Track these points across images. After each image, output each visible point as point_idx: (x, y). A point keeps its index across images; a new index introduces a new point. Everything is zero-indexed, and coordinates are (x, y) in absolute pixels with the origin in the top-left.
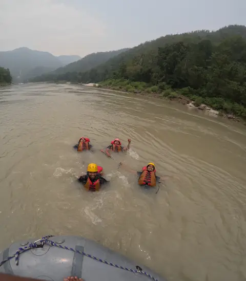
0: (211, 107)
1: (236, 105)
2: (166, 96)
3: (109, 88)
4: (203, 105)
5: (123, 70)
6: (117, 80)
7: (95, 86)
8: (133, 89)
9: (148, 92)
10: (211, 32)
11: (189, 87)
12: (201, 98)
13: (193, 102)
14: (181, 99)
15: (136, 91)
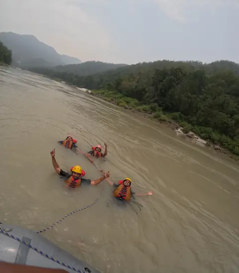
0: (199, 136)
1: (224, 136)
2: (156, 118)
3: (101, 98)
4: (191, 133)
5: (118, 83)
6: (110, 92)
7: (87, 92)
8: (124, 104)
9: (139, 111)
10: (203, 64)
11: (180, 113)
12: (190, 125)
13: (182, 128)
14: (171, 123)
15: (127, 106)
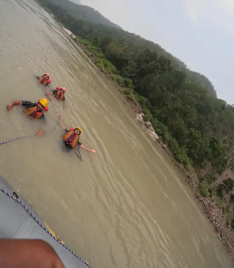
0: (155, 129)
1: (174, 140)
2: (125, 94)
3: (82, 48)
4: (149, 123)
5: (106, 42)
6: (94, 47)
7: (71, 36)
8: (102, 65)
9: (113, 79)
10: (187, 68)
11: (148, 100)
12: (151, 115)
13: (143, 114)
14: (136, 105)
15: (103, 69)
